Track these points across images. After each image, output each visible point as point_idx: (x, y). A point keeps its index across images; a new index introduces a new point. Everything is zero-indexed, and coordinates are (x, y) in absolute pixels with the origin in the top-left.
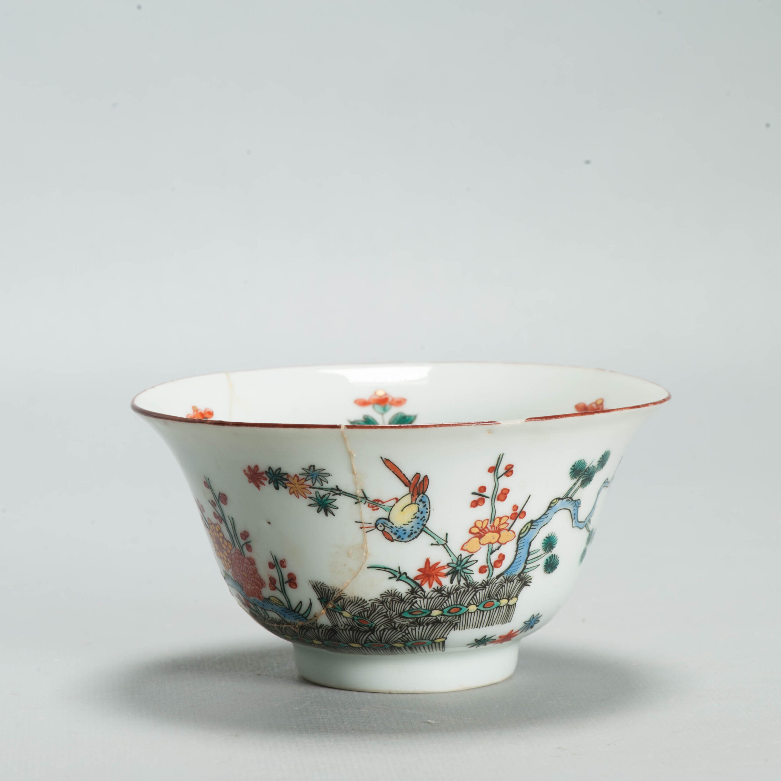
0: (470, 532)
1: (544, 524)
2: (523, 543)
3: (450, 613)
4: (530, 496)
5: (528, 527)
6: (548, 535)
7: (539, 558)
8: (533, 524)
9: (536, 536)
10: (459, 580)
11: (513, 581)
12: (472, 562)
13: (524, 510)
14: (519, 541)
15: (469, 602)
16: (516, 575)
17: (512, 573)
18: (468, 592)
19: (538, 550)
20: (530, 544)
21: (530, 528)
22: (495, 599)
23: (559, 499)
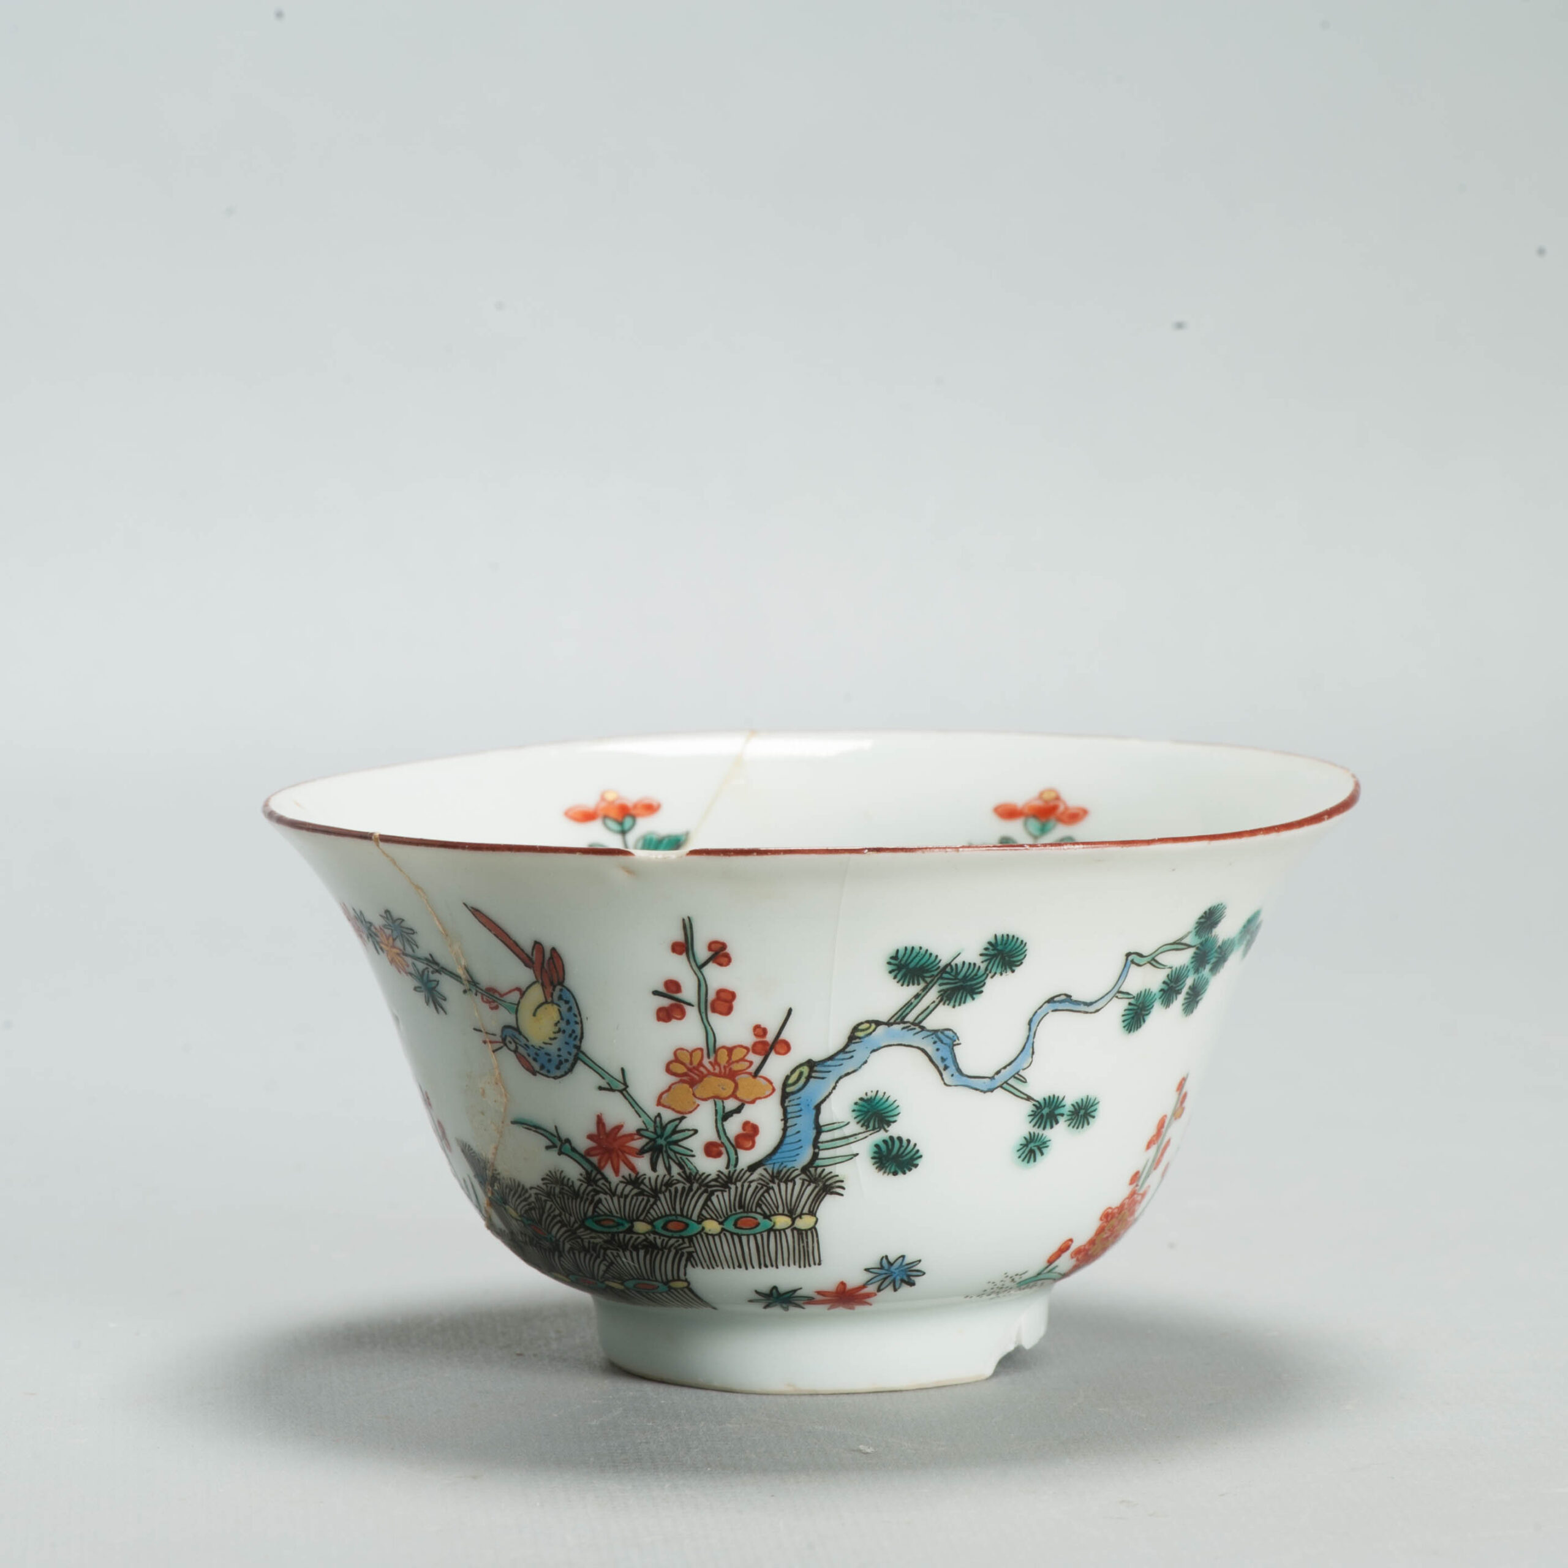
0: (668, 1070)
1: (846, 1072)
2: (799, 1104)
3: (667, 1230)
4: (790, 1011)
5: (801, 1074)
6: (866, 1094)
7: (852, 1139)
8: (816, 1068)
9: (830, 1094)
10: (667, 1165)
11: (793, 1180)
12: (687, 1132)
13: (783, 1036)
14: (787, 1100)
15: (700, 1214)
16: (797, 1169)
17: (785, 1164)
18: (691, 1194)
19: (842, 1124)
20: (818, 1108)
21: (809, 1077)
22: (756, 1212)
23: (878, 1023)
